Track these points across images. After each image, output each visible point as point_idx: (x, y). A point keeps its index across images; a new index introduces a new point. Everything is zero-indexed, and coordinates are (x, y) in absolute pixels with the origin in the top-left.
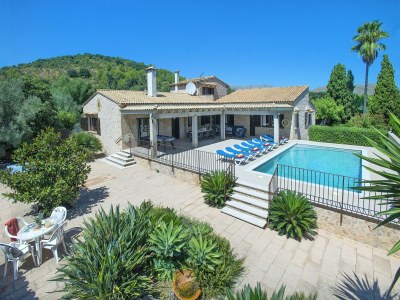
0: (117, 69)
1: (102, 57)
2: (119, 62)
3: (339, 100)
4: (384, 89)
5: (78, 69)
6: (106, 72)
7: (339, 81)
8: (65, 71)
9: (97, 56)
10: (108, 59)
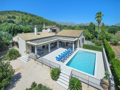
0: (25, 16)
1: (20, 12)
2: (26, 14)
3: (92, 33)
4: (103, 32)
5: (11, 16)
6: (21, 17)
7: (92, 27)
8: (6, 16)
9: (18, 11)
10: (22, 13)
